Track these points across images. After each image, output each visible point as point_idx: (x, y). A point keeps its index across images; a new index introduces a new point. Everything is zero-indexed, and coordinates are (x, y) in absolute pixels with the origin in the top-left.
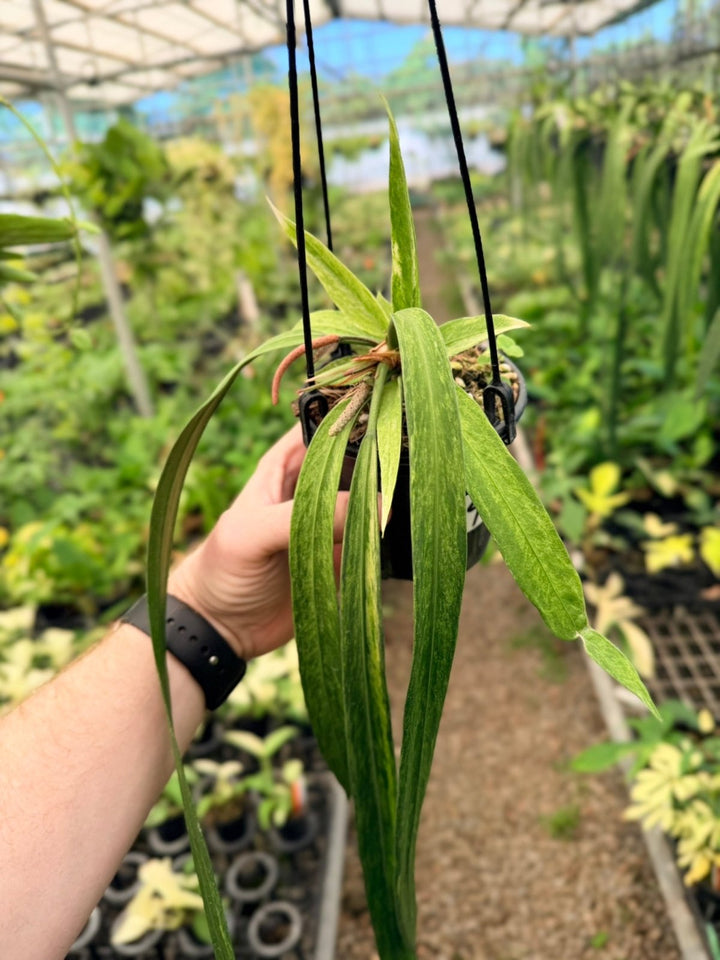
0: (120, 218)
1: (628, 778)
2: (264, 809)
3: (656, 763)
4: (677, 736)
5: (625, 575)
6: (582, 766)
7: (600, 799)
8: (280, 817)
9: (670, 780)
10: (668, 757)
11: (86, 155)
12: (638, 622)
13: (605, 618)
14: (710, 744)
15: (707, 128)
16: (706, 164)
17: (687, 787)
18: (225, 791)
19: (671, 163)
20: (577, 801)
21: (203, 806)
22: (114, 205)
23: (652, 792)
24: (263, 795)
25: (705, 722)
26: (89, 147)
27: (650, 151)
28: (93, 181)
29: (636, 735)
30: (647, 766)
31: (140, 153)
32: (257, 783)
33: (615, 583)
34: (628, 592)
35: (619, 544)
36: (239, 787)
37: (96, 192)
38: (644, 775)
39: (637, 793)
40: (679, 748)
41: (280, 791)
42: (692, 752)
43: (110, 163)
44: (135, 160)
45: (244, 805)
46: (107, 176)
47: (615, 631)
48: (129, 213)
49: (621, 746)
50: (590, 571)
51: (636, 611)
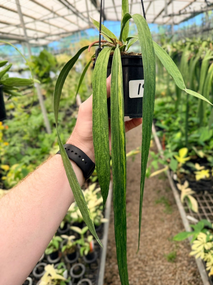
0: (43, 77)
1: (191, 243)
2: (82, 250)
3: (199, 238)
4: (205, 230)
5: (189, 181)
6: (177, 239)
7: (182, 250)
8: (86, 252)
9: (203, 243)
10: (202, 236)
11: (34, 60)
12: (193, 195)
13: (183, 195)
15: (211, 51)
16: (210, 62)
17: (208, 246)
18: (70, 244)
19: (200, 61)
20: (175, 250)
21: (63, 248)
22: (41, 74)
23: (198, 247)
24: (81, 246)
26: (34, 57)
27: (194, 58)
28: (36, 67)
29: (193, 229)
30: (197, 239)
31: (49, 59)
32: (79, 242)
33: (186, 184)
34: (190, 186)
35: (187, 172)
36: (74, 243)
37: (37, 70)
38: (195, 242)
39: (193, 247)
40: (206, 234)
41: (86, 244)
42: (210, 235)
43: (41, 62)
44: (48, 61)
45: (76, 248)
46: (40, 65)
47: (186, 198)
48: (46, 76)
49: (188, 233)
50: (179, 180)
51: (193, 192)
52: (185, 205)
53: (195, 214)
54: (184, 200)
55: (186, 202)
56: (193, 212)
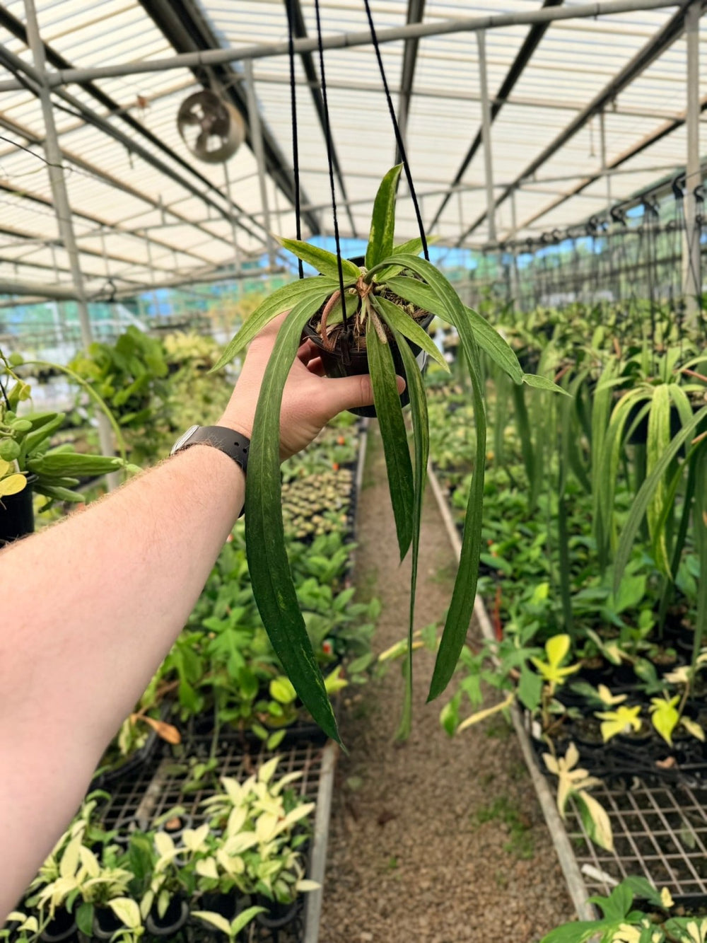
0: (121, 410)
4: (639, 913)
5: (579, 744)
10: (627, 935)
11: (99, 354)
12: (595, 792)
13: (565, 788)
14: (670, 923)
15: (618, 361)
16: (616, 394)
19: (591, 383)
22: (121, 397)
25: (667, 901)
26: (103, 348)
27: (573, 376)
28: (104, 377)
29: (599, 913)
31: (146, 357)
33: (572, 753)
34: (583, 762)
35: (573, 713)
37: (105, 386)
40: (638, 925)
42: (652, 931)
43: (120, 363)
44: (141, 359)
46: (116, 373)
47: (575, 802)
48: (135, 404)
49: (587, 925)
50: (549, 742)
51: (594, 781)
52: (572, 825)
53: (603, 859)
54: (568, 808)
55: (576, 814)
56: (600, 851)
